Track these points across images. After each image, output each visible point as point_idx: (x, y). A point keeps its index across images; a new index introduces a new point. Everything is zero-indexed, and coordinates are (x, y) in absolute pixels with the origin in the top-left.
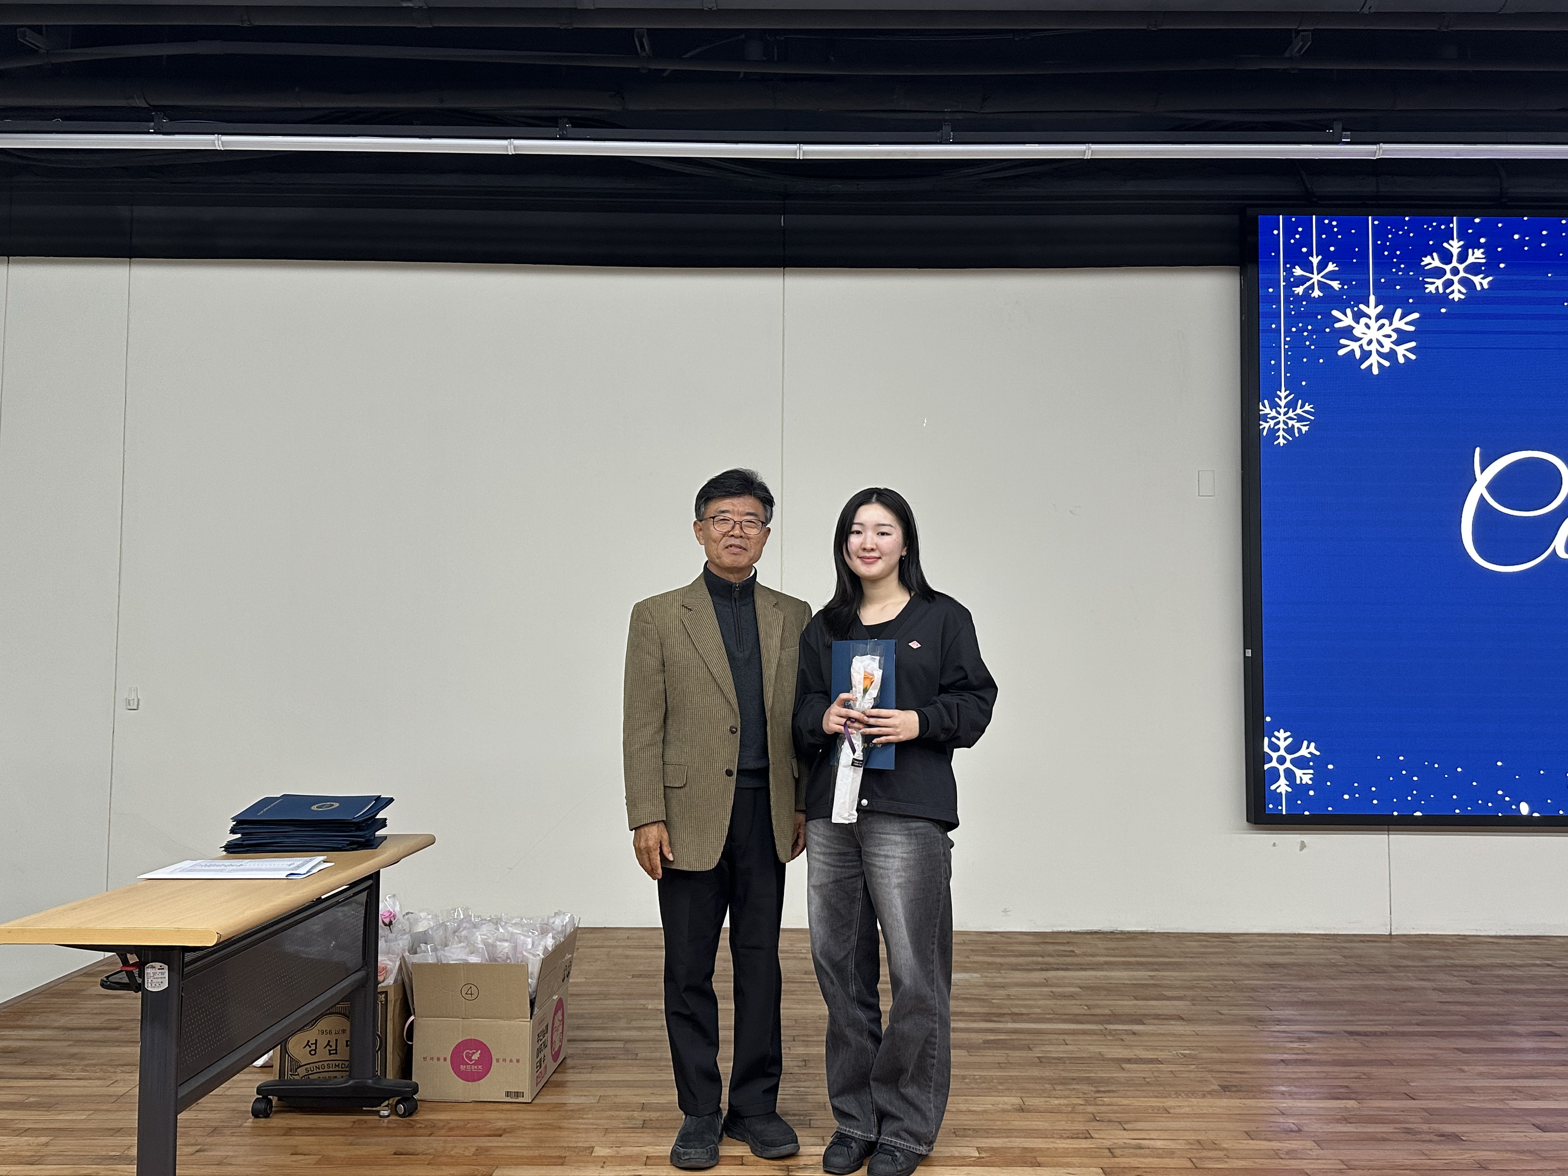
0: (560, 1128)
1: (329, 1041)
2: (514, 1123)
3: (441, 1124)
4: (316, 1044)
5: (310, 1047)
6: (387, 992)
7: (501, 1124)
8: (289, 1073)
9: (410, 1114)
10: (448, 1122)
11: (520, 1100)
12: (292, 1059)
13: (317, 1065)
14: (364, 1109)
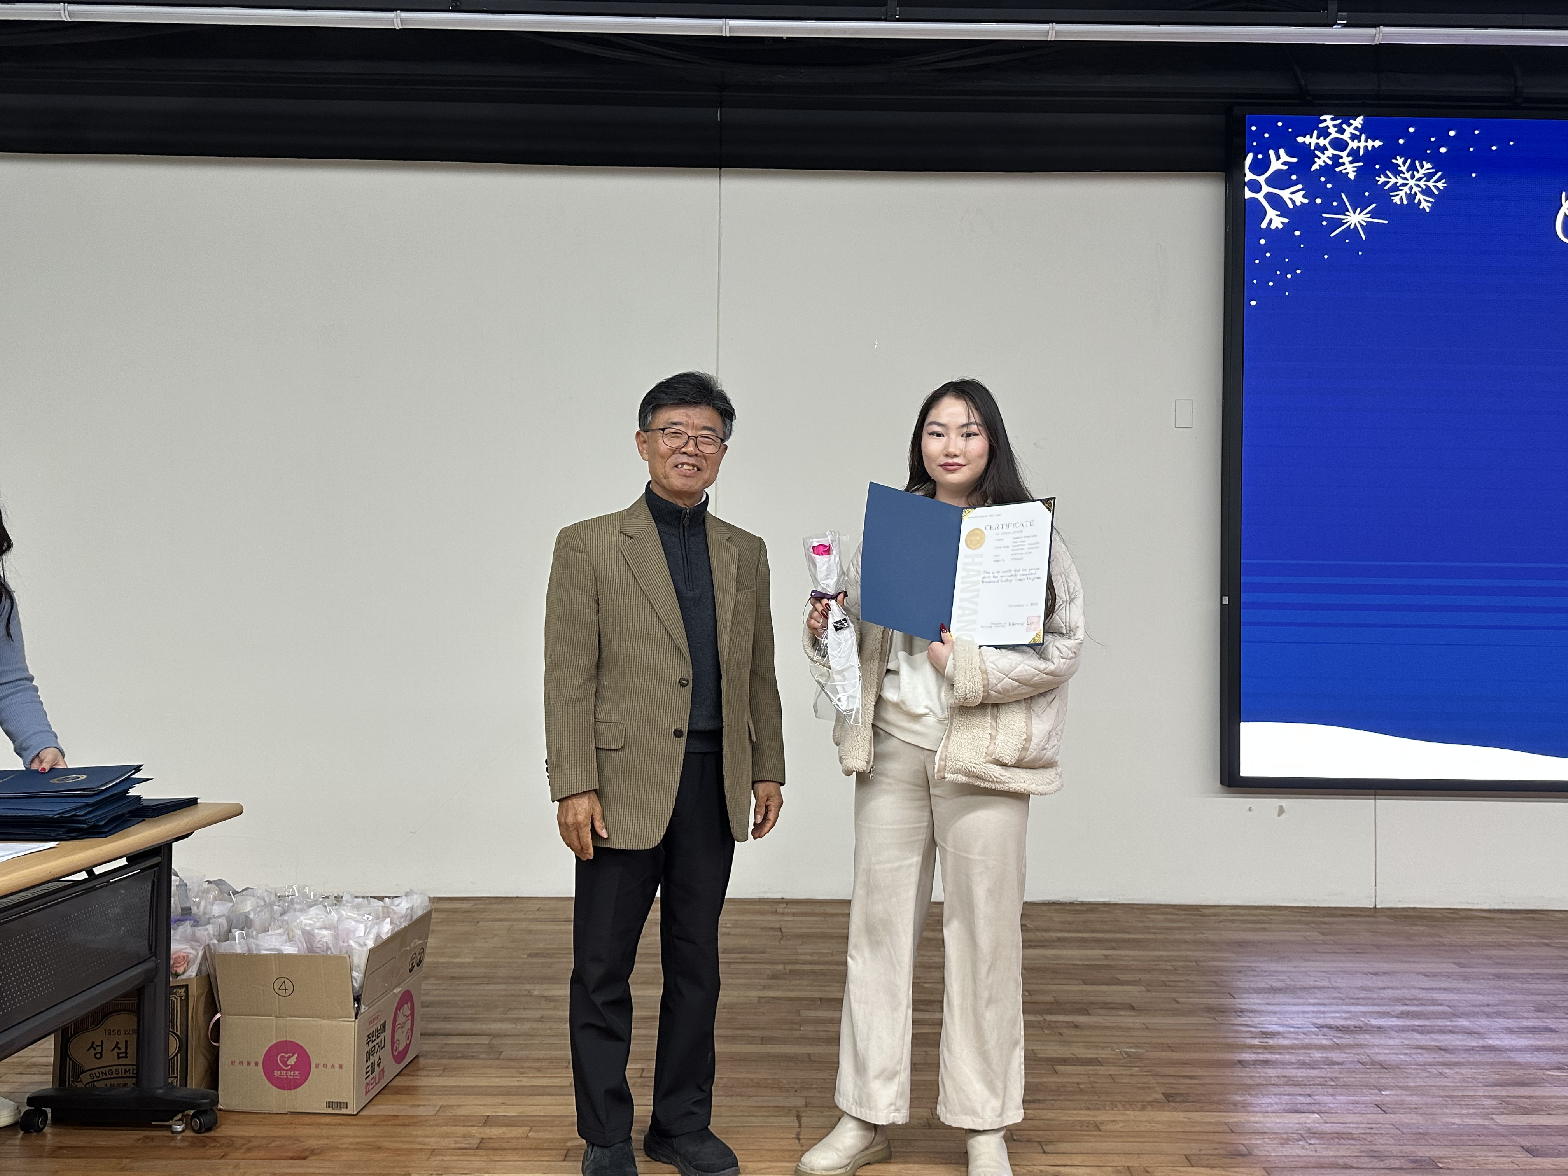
0: (379, 1148)
1: (117, 1043)
2: (326, 1141)
3: (240, 1142)
4: (102, 1045)
5: (95, 1049)
6: (187, 986)
7: (311, 1143)
8: (71, 1079)
9: (209, 1129)
10: (249, 1139)
11: (344, 1111)
12: (75, 1064)
13: (103, 1070)
14: (153, 1123)
